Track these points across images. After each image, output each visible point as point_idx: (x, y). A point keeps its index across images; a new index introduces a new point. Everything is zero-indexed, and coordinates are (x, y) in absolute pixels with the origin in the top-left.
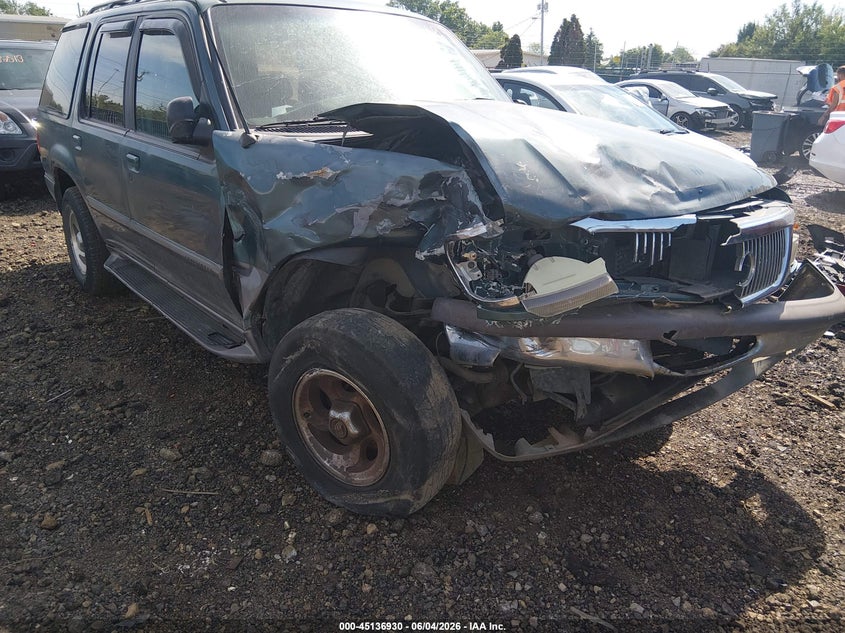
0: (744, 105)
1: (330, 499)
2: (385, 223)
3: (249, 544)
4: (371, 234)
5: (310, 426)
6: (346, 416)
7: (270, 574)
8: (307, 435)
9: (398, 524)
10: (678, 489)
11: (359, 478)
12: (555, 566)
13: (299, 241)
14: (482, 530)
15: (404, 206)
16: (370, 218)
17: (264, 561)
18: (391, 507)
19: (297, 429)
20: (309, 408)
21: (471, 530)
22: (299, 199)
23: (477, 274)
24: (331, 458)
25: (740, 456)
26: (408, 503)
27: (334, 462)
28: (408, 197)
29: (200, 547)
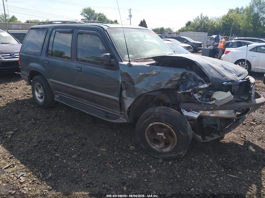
0: (195, 46)
1: (156, 156)
2: (170, 85)
3: (142, 169)
4: (166, 87)
5: (149, 138)
6: (162, 134)
7: (153, 176)
8: (148, 141)
9: (176, 161)
10: (234, 146)
11: (165, 150)
12: (218, 166)
13: (145, 90)
14: (197, 160)
15: (176, 80)
16: (166, 84)
17: (148, 173)
18: (176, 157)
19: (145, 139)
20: (149, 133)
21: (194, 161)
22: (145, 79)
23: (200, 97)
24: (155, 146)
25: (242, 138)
26: (181, 155)
27: (156, 147)
28: (177, 78)
29: (130, 172)
